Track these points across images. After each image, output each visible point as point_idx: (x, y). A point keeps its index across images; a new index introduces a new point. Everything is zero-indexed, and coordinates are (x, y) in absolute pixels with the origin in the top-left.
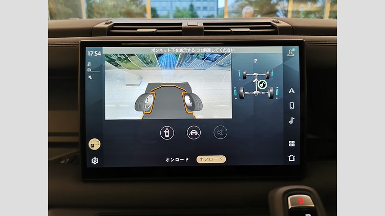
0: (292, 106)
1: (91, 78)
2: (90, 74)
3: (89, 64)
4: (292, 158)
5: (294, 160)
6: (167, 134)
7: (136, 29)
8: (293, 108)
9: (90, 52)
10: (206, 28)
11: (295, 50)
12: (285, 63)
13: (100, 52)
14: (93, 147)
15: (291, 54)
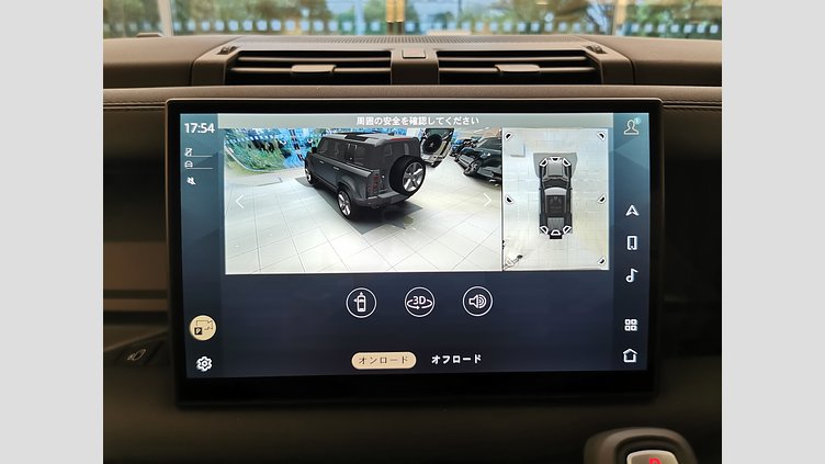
0: (632, 244)
1: (193, 183)
2: (190, 173)
3: (187, 152)
4: (630, 357)
5: (634, 361)
6: (361, 305)
7: (290, 65)
8: (635, 248)
9: (190, 125)
10: (443, 64)
11: (640, 120)
12: (618, 150)
13: (212, 125)
14: (200, 333)
15: (631, 131)
